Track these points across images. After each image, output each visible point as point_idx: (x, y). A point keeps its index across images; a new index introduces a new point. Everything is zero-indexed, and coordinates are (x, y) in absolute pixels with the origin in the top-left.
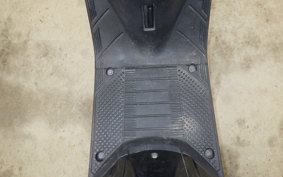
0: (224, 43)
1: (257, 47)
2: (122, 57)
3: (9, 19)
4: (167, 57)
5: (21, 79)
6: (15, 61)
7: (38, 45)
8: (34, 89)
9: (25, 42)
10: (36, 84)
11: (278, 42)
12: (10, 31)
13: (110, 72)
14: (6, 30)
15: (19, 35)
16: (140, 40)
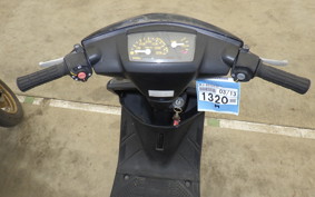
0: (219, 173)
1: (246, 181)
2: (137, 167)
3: (54, 130)
4: (172, 169)
5: (48, 179)
6: (48, 163)
7: (71, 153)
8: (57, 189)
9: (61, 149)
10: (60, 185)
11: (262, 178)
12: (52, 140)
13: (126, 177)
14: (49, 138)
15: (58, 143)
16: (152, 156)
